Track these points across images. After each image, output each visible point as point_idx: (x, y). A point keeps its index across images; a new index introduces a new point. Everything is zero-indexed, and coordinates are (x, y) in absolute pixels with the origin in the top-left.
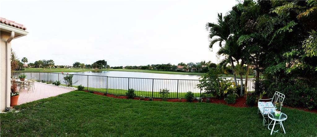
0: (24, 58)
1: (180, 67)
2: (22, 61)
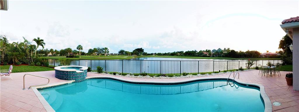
0: (80, 46)
1: (205, 53)
2: (77, 48)
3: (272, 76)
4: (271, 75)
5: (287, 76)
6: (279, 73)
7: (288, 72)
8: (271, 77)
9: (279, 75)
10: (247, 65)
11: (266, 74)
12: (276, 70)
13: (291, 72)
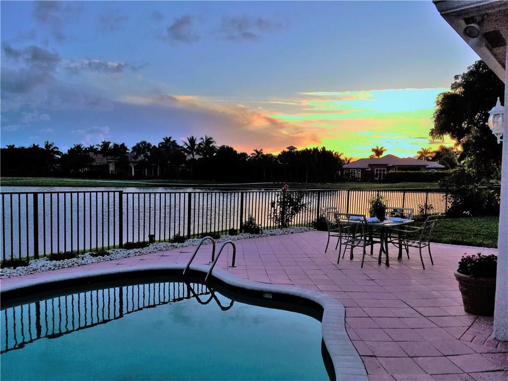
3: (387, 264)
4: (384, 255)
5: (465, 265)
6: (425, 250)
7: (472, 252)
8: (383, 265)
9: (427, 261)
10: (279, 209)
11: (359, 251)
12: (410, 237)
13: (486, 252)
